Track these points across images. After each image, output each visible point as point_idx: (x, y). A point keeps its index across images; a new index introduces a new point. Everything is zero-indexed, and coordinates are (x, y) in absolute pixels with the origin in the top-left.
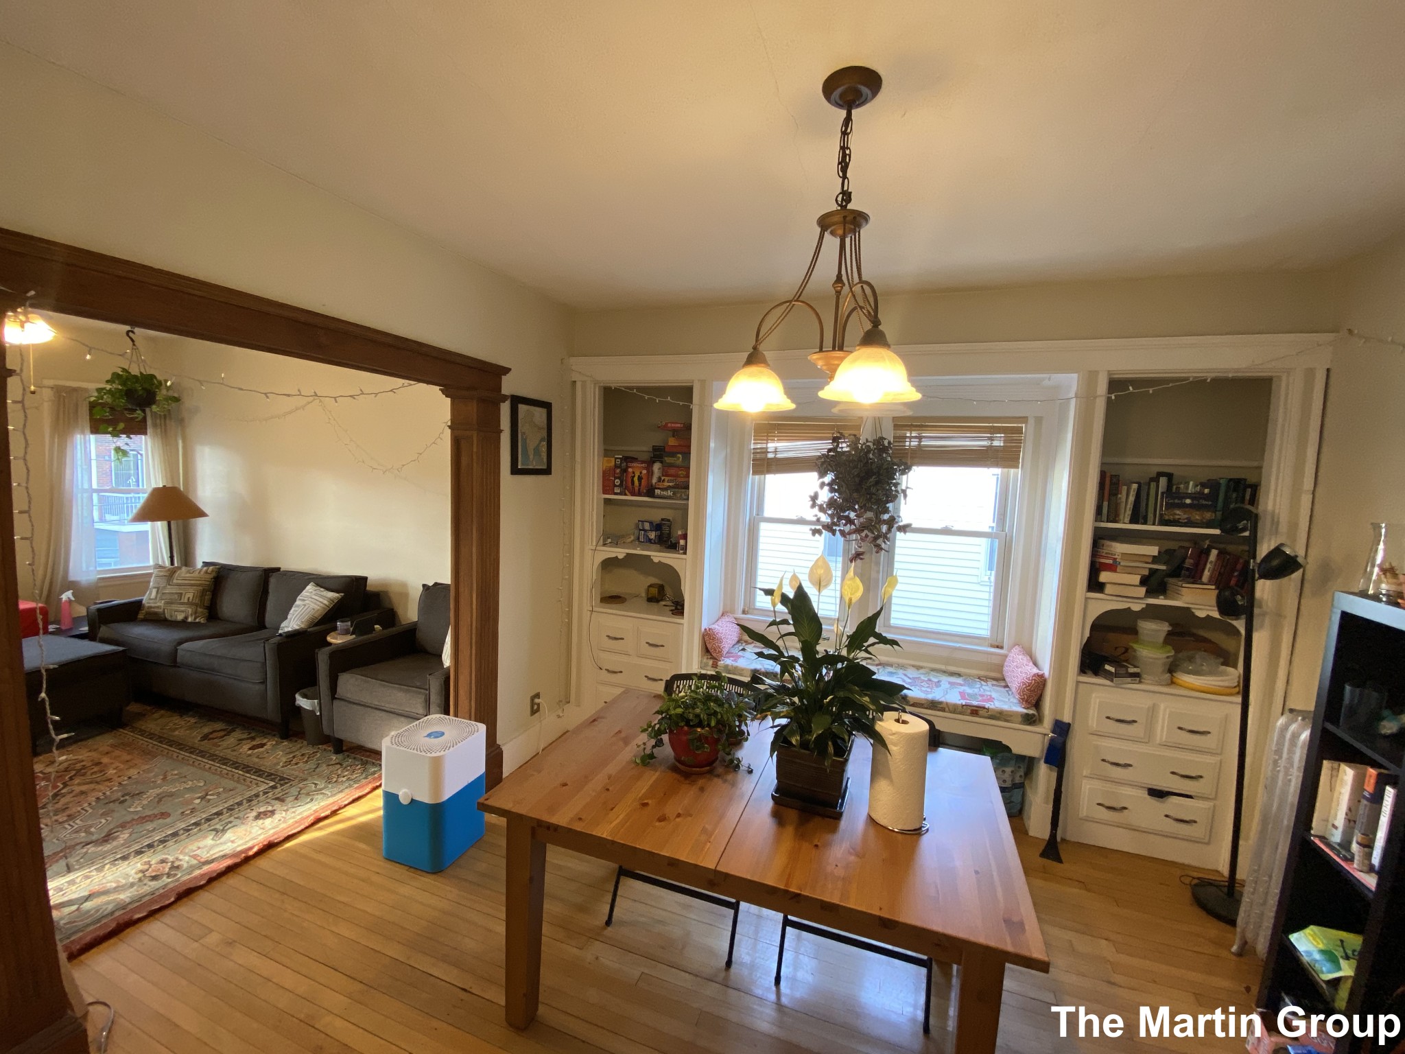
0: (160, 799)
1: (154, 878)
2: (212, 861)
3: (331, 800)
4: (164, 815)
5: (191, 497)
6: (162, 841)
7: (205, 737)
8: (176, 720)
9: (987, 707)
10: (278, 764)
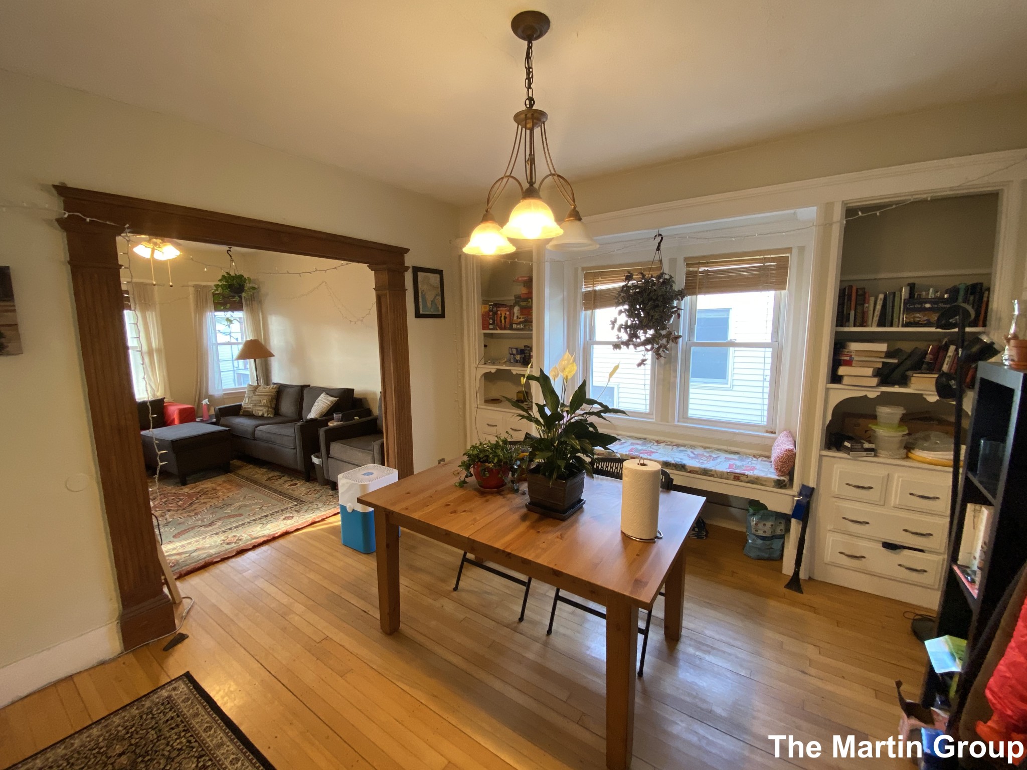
0: (240, 507)
1: (228, 544)
2: (258, 538)
3: (323, 513)
4: (240, 515)
5: (268, 348)
6: (236, 527)
7: (269, 479)
8: (257, 470)
9: (746, 474)
10: (301, 494)
